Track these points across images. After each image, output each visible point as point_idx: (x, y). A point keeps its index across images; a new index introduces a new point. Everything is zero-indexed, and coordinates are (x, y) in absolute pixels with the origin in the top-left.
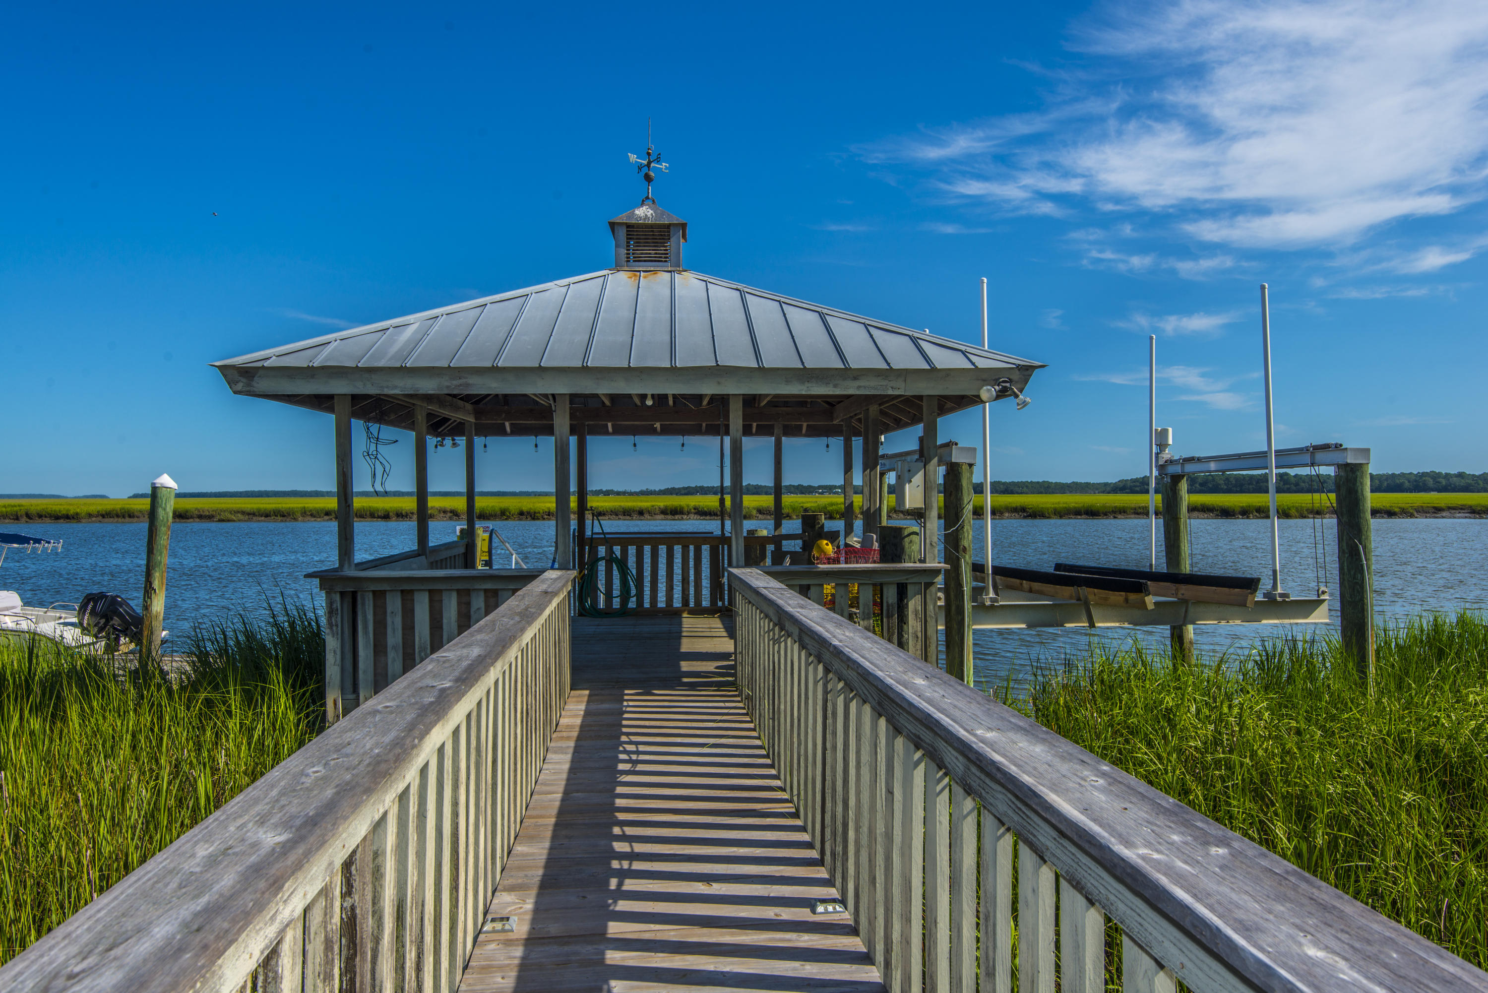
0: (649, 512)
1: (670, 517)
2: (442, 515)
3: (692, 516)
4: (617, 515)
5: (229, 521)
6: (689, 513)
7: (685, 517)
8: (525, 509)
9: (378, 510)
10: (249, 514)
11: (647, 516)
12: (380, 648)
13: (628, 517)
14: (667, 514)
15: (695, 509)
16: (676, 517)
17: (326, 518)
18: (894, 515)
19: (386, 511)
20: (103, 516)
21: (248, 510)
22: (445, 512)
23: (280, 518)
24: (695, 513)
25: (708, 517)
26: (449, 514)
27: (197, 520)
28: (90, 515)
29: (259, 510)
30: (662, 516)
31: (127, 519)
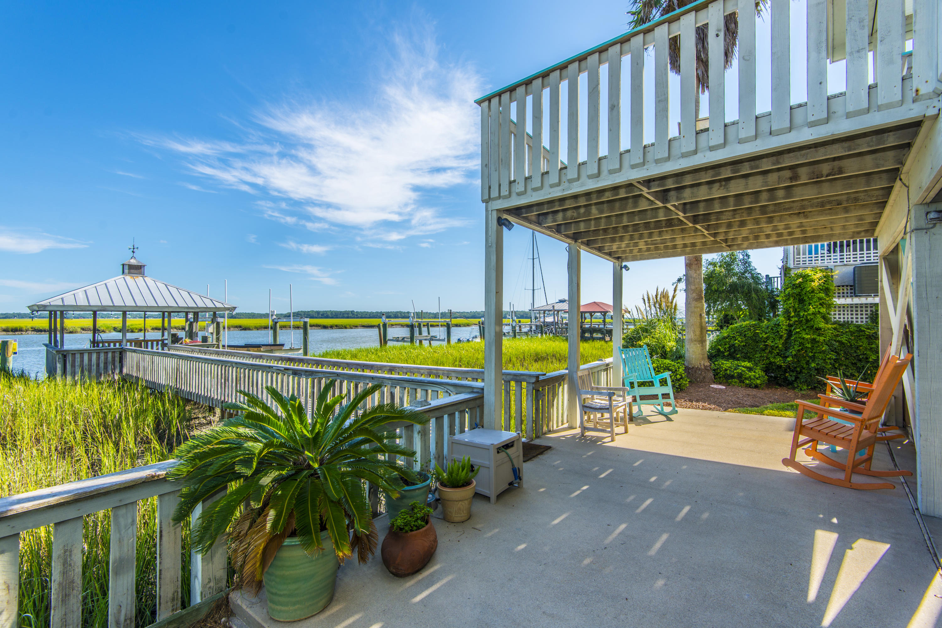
12: (73, 366)
14: (9, 331)
30: (5, 333)
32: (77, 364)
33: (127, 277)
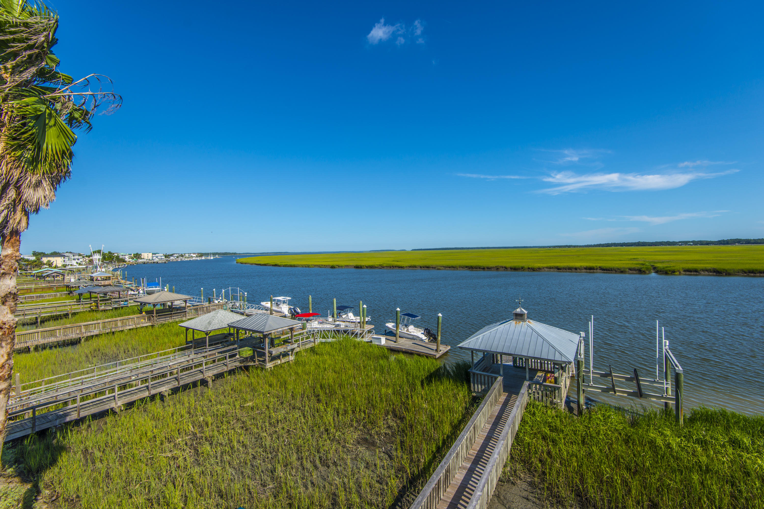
0: (579, 269)
1: (588, 271)
3: (598, 271)
4: (566, 269)
5: (440, 269)
6: (597, 269)
7: (595, 271)
8: (530, 267)
9: (481, 266)
10: (445, 267)
11: (578, 270)
13: (570, 271)
16: (591, 271)
18: (702, 272)
19: (484, 267)
20: (409, 267)
22: (502, 267)
23: (453, 269)
24: (600, 269)
25: (605, 271)
26: (504, 268)
27: (432, 269)
28: (406, 267)
29: (447, 266)
31: (415, 268)
32: (479, 380)
33: (513, 322)
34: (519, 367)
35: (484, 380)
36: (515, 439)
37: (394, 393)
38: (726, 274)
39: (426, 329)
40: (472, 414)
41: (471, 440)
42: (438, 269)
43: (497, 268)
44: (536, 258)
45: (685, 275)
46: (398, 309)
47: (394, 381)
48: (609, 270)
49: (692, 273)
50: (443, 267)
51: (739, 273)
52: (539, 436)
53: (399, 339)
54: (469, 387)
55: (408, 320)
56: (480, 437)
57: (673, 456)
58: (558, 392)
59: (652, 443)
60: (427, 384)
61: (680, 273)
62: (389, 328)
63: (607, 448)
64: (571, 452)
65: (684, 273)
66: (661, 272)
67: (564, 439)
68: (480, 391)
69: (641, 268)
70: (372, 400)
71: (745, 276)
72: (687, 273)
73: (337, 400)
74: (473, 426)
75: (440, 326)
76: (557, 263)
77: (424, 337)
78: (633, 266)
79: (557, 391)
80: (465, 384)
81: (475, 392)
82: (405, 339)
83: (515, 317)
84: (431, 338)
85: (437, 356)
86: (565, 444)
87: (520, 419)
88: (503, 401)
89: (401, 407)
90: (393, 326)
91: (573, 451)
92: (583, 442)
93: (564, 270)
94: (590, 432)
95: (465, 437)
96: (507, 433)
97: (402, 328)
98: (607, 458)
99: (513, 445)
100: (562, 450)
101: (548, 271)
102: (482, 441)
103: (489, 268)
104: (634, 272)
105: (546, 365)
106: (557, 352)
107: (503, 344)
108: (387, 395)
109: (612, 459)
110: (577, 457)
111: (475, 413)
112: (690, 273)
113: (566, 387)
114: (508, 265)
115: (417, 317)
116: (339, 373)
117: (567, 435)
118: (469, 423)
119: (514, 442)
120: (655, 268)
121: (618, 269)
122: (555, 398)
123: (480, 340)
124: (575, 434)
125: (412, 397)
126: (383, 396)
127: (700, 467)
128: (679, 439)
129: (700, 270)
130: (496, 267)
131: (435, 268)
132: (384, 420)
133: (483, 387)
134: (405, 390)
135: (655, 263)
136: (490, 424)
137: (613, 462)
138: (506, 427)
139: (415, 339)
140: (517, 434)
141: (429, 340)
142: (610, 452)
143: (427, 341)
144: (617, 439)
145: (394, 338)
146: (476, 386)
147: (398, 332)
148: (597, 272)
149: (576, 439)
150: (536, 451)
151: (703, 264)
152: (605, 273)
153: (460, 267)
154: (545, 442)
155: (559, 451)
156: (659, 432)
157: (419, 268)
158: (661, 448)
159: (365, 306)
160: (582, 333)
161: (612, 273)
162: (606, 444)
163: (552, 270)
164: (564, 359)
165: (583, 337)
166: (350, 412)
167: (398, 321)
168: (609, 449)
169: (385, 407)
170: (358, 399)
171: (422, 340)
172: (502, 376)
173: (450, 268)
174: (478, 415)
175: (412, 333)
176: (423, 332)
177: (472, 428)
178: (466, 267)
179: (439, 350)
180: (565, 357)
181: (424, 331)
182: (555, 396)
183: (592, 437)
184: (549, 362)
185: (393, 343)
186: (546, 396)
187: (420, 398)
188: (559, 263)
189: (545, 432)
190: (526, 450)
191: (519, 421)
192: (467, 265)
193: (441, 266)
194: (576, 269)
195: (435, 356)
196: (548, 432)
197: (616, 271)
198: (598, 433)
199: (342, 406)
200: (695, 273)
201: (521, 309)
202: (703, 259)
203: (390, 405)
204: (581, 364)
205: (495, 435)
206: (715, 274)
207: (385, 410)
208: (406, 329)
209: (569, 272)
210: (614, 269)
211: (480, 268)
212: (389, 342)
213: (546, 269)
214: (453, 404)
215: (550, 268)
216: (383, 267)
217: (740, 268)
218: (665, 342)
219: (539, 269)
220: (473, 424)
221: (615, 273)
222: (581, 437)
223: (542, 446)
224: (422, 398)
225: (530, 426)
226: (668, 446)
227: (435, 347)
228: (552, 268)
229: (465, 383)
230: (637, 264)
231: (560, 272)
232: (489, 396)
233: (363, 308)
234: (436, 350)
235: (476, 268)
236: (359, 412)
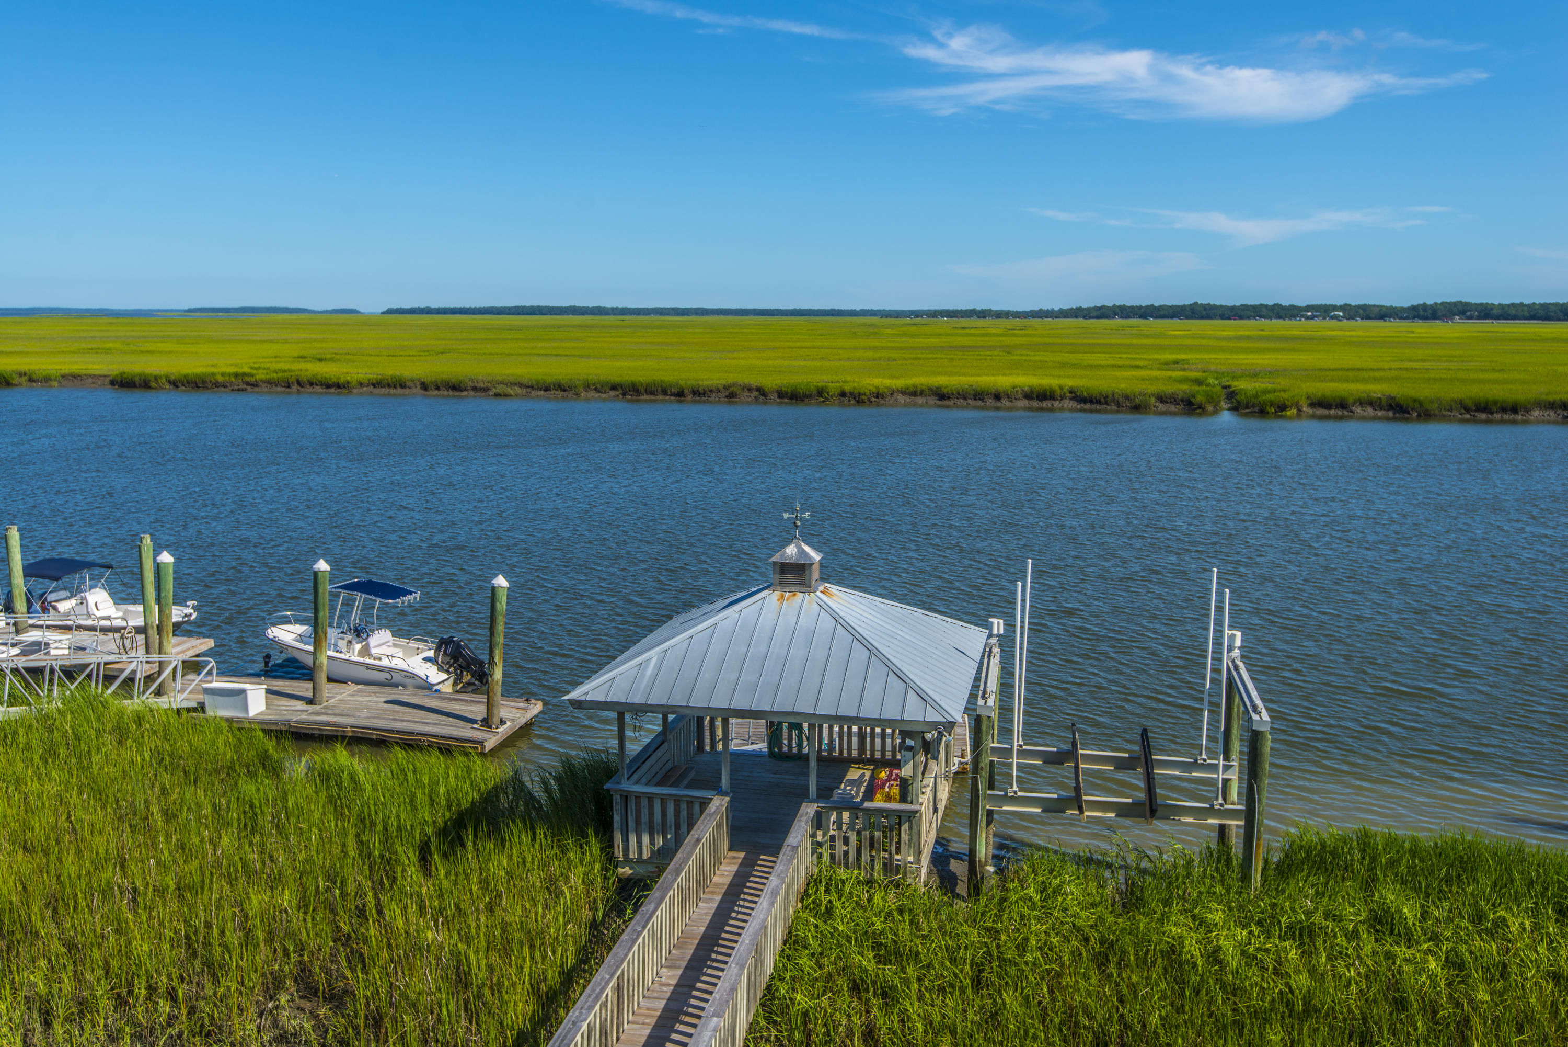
0: (1008, 396)
1: (1035, 404)
2: (746, 393)
3: (1068, 404)
4: (965, 399)
5: (506, 395)
6: (1062, 398)
7: (1056, 404)
8: (847, 388)
9: (670, 386)
10: (527, 387)
12: (638, 822)
13: (979, 403)
15: (1071, 392)
16: (1045, 404)
17: (612, 393)
18: (1359, 410)
19: (681, 387)
20: (374, 385)
21: (525, 381)
22: (750, 390)
24: (1071, 399)
25: (1088, 406)
26: (756, 393)
27: (472, 393)
28: (361, 384)
29: (538, 382)
32: (645, 819)
33: (771, 597)
34: (789, 757)
35: (664, 814)
36: (763, 1005)
37: (303, 905)
38: (1419, 415)
39: (443, 643)
40: (615, 939)
41: (604, 1033)
42: (497, 395)
43: (731, 394)
44: (870, 354)
45: (1313, 417)
46: (322, 566)
47: (302, 856)
48: (1098, 402)
49: (1332, 412)
50: (521, 385)
51: (1451, 410)
52: (838, 982)
53: (327, 689)
54: (607, 848)
55: (368, 607)
56: (641, 1019)
57: (1223, 988)
58: (911, 828)
59: (1172, 953)
60: (445, 856)
61: (1299, 410)
62: (282, 647)
63: (1045, 989)
64: (937, 1018)
65: (1310, 411)
66: (1247, 407)
67: (919, 980)
68: (645, 855)
69: (1193, 396)
70: (207, 944)
71: (1467, 421)
72: (1320, 412)
73: (42, 963)
74: (613, 982)
75: (500, 626)
76: (940, 374)
77: (435, 675)
78: (1170, 388)
79: (905, 827)
80: (593, 840)
81: (627, 861)
82: (353, 687)
83: (777, 577)
84: (467, 678)
85: (489, 745)
86: (921, 998)
87: (780, 935)
88: (727, 881)
89: (334, 958)
90: (301, 638)
91: (944, 1016)
92: (977, 982)
93: (960, 402)
94: (998, 946)
95: (585, 1027)
96: (734, 989)
97: (342, 644)
98: (1043, 1023)
99: (752, 1027)
100: (909, 1017)
101: (906, 405)
102: (647, 1032)
103: (700, 394)
104: (1173, 408)
105: (878, 741)
106: (911, 693)
107: (734, 676)
108: (271, 916)
109: (1057, 1021)
110: (953, 1033)
111: (624, 937)
112: (1326, 412)
113: (936, 810)
114: (770, 382)
115: (407, 593)
116: (46, 853)
117: (929, 966)
118: (602, 974)
119: (756, 1015)
120: (1231, 394)
121: (1127, 398)
122: (898, 851)
123: (650, 671)
124: (953, 960)
125: (380, 912)
126: (257, 921)
127: (1289, 1004)
128: (1245, 933)
129: (1354, 404)
130: (725, 388)
131: (486, 390)
132: (261, 1015)
133: (659, 841)
134: (351, 888)
135: (1234, 378)
136: (679, 968)
137: (1061, 1030)
138: (732, 969)
139: (396, 685)
140: (769, 987)
141: (455, 684)
142: (1054, 1000)
143: (447, 688)
144: (1076, 955)
145: (303, 688)
146: (633, 839)
147: (325, 661)
148: (1062, 409)
149: (956, 976)
150: (828, 1034)
151: (1364, 381)
152: (1084, 411)
153: (588, 386)
154: (860, 999)
155: (902, 1021)
156: (1194, 918)
157: (418, 390)
158: (1195, 965)
159: (166, 558)
160: (995, 621)
161: (1106, 412)
162: (1043, 978)
163: (920, 400)
164: (933, 716)
165: (999, 635)
166: (105, 1004)
167: (324, 613)
168: (1051, 992)
169: (266, 962)
170: (141, 948)
171: (426, 686)
172: (725, 794)
173: (546, 390)
174: (634, 941)
175: (385, 662)
176: (431, 654)
177: (608, 990)
178: (614, 387)
179: (496, 720)
180: (937, 707)
181: (437, 650)
182: (899, 843)
183: (1004, 960)
184: (889, 731)
185: (300, 705)
186: (872, 846)
187: (413, 909)
188: (946, 374)
189: (860, 966)
190: (797, 1036)
191: (779, 944)
192: (616, 378)
193: (513, 384)
194: (997, 397)
195: (481, 743)
196: (871, 965)
197: (1118, 405)
198: (1022, 947)
199: (68, 986)
200: (1339, 412)
201: (799, 547)
202: (1364, 365)
203: (286, 953)
204: (984, 728)
205: (693, 1002)
206: (1391, 414)
207: (263, 975)
208: (358, 647)
209: (975, 408)
210: (1113, 400)
211: (665, 392)
212: (284, 702)
213: (901, 398)
214: (543, 917)
215: (914, 393)
216: (254, 385)
217: (1455, 396)
218: (1232, 638)
219: (879, 395)
220: (612, 975)
221: (1118, 412)
222: (972, 967)
223: (849, 1016)
224: (422, 908)
225: (813, 955)
226: (1214, 956)
227: (478, 711)
228: (922, 393)
229: (590, 832)
230: (1181, 381)
231: (948, 407)
232: (678, 871)
233: (158, 568)
234: (486, 723)
235: (652, 393)
236: (148, 998)
